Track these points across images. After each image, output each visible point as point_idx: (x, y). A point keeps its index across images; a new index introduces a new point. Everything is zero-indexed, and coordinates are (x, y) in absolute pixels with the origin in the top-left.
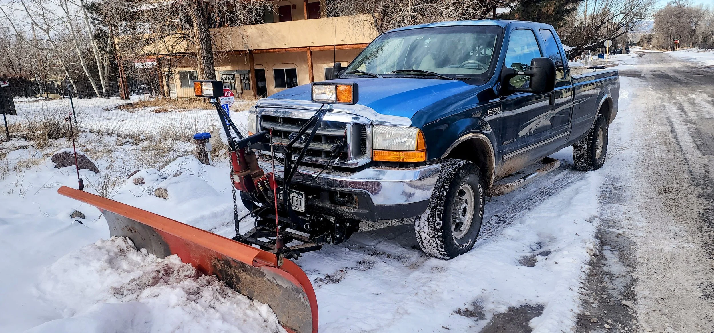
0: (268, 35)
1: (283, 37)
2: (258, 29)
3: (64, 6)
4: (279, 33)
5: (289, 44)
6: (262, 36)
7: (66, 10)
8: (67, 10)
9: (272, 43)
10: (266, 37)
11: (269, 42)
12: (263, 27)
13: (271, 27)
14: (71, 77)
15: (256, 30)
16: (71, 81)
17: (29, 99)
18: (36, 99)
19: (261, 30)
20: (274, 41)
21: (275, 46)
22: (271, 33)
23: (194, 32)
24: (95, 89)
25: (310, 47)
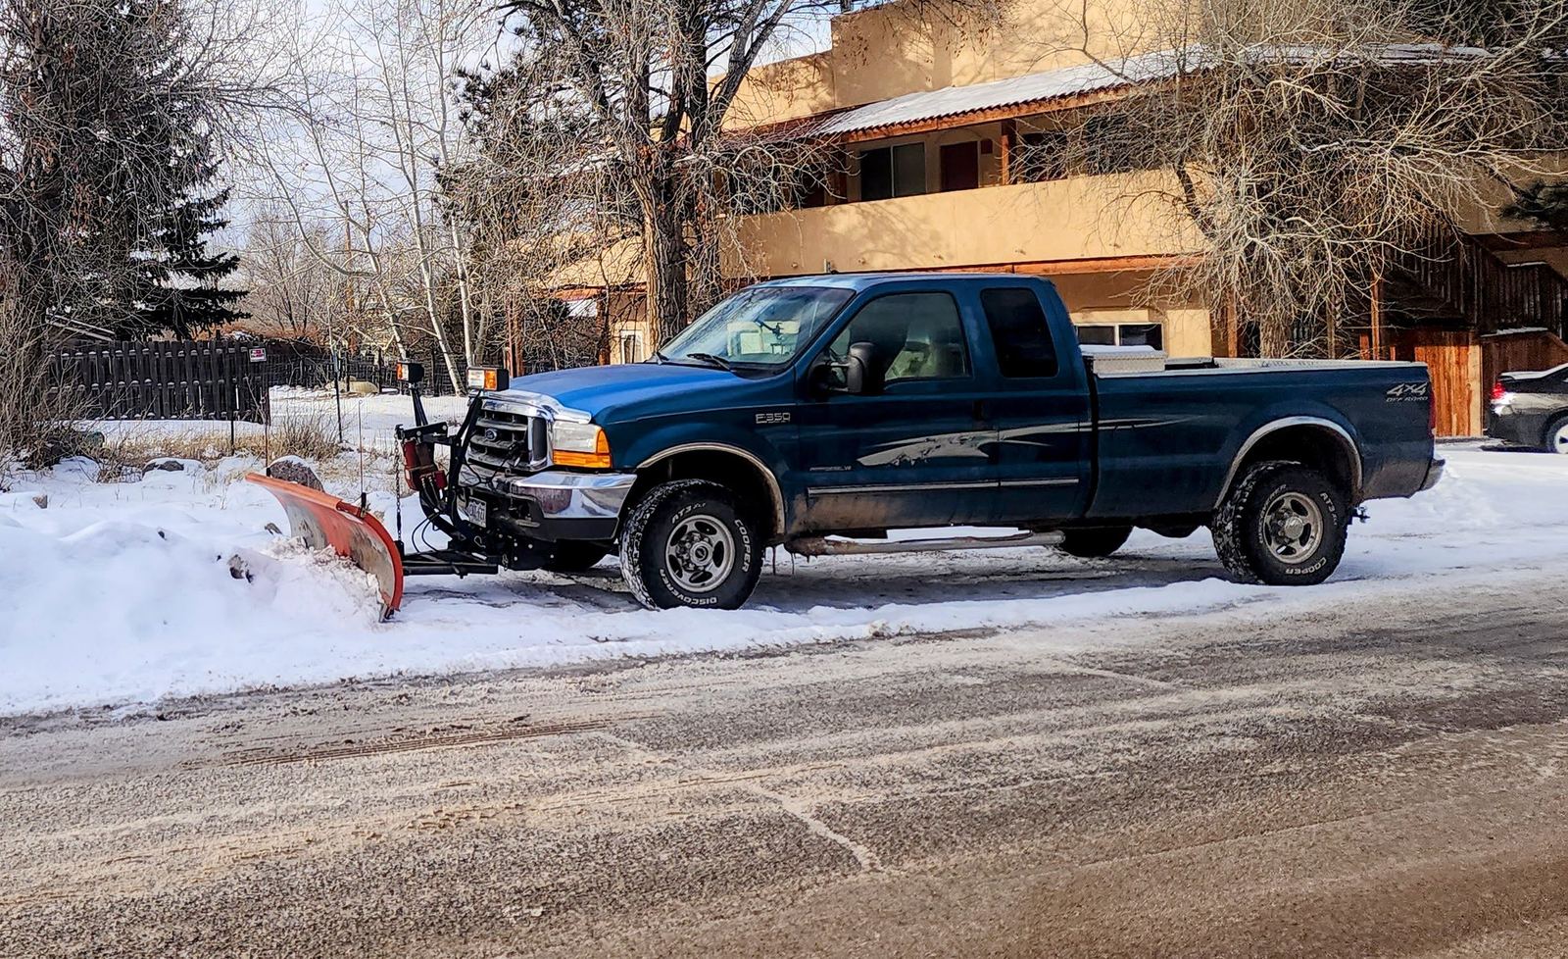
0: (893, 232)
1: (936, 236)
2: (864, 217)
3: (409, 168)
4: (923, 226)
5: (951, 257)
6: (873, 236)
7: (411, 177)
8: (415, 179)
9: (903, 255)
10: (887, 239)
11: (895, 251)
12: (880, 210)
13: (903, 209)
14: (401, 342)
15: (861, 217)
16: (402, 351)
17: (309, 393)
18: (323, 393)
19: (873, 216)
20: (909, 249)
21: (910, 261)
22: (901, 227)
23: (645, 241)
24: (451, 373)
25: (1013, 264)
